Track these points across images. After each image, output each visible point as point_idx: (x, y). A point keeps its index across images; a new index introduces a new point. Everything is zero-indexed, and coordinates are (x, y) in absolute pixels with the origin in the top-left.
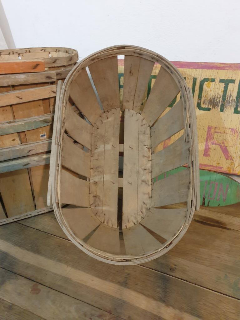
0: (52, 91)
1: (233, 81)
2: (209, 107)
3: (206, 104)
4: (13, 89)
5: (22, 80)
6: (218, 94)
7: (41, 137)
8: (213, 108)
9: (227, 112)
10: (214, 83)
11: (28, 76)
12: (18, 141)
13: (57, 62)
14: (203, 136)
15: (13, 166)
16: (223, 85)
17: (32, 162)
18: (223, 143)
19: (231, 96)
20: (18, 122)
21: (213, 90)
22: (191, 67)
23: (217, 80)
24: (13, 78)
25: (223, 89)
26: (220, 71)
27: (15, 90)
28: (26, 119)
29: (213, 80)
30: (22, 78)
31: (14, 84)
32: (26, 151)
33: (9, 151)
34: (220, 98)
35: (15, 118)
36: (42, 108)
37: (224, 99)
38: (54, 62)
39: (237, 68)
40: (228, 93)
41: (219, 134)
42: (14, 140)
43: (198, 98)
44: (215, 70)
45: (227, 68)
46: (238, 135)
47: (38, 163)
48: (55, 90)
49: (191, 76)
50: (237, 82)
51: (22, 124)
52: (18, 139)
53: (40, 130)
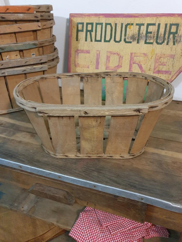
0: (38, 26)
1: (143, 25)
2: (131, 41)
3: (129, 39)
4: (16, 23)
5: (21, 17)
6: (135, 32)
7: (32, 55)
8: (133, 41)
9: (141, 43)
10: (133, 26)
11: (24, 15)
12: (19, 56)
13: (41, 8)
14: (128, 59)
15: (17, 71)
16: (138, 27)
17: (28, 69)
18: (139, 62)
19: (142, 33)
20: (19, 43)
21: (132, 30)
22: (120, 17)
23: (135, 24)
24: (16, 16)
25: (138, 29)
26: (136, 18)
28: (24, 42)
29: (132, 24)
30: (21, 16)
31: (17, 19)
32: (24, 62)
33: (14, 61)
34: (136, 35)
35: (17, 42)
36: (32, 37)
37: (139, 36)
38: (39, 8)
39: (145, 16)
40: (141, 32)
41: (137, 57)
42: (17, 55)
43: (125, 36)
44: (133, 18)
45: (139, 17)
46: (147, 57)
47: (31, 70)
48: (40, 25)
49: (120, 22)
50: (146, 25)
51: (21, 45)
52: (19, 55)
53: (32, 50)
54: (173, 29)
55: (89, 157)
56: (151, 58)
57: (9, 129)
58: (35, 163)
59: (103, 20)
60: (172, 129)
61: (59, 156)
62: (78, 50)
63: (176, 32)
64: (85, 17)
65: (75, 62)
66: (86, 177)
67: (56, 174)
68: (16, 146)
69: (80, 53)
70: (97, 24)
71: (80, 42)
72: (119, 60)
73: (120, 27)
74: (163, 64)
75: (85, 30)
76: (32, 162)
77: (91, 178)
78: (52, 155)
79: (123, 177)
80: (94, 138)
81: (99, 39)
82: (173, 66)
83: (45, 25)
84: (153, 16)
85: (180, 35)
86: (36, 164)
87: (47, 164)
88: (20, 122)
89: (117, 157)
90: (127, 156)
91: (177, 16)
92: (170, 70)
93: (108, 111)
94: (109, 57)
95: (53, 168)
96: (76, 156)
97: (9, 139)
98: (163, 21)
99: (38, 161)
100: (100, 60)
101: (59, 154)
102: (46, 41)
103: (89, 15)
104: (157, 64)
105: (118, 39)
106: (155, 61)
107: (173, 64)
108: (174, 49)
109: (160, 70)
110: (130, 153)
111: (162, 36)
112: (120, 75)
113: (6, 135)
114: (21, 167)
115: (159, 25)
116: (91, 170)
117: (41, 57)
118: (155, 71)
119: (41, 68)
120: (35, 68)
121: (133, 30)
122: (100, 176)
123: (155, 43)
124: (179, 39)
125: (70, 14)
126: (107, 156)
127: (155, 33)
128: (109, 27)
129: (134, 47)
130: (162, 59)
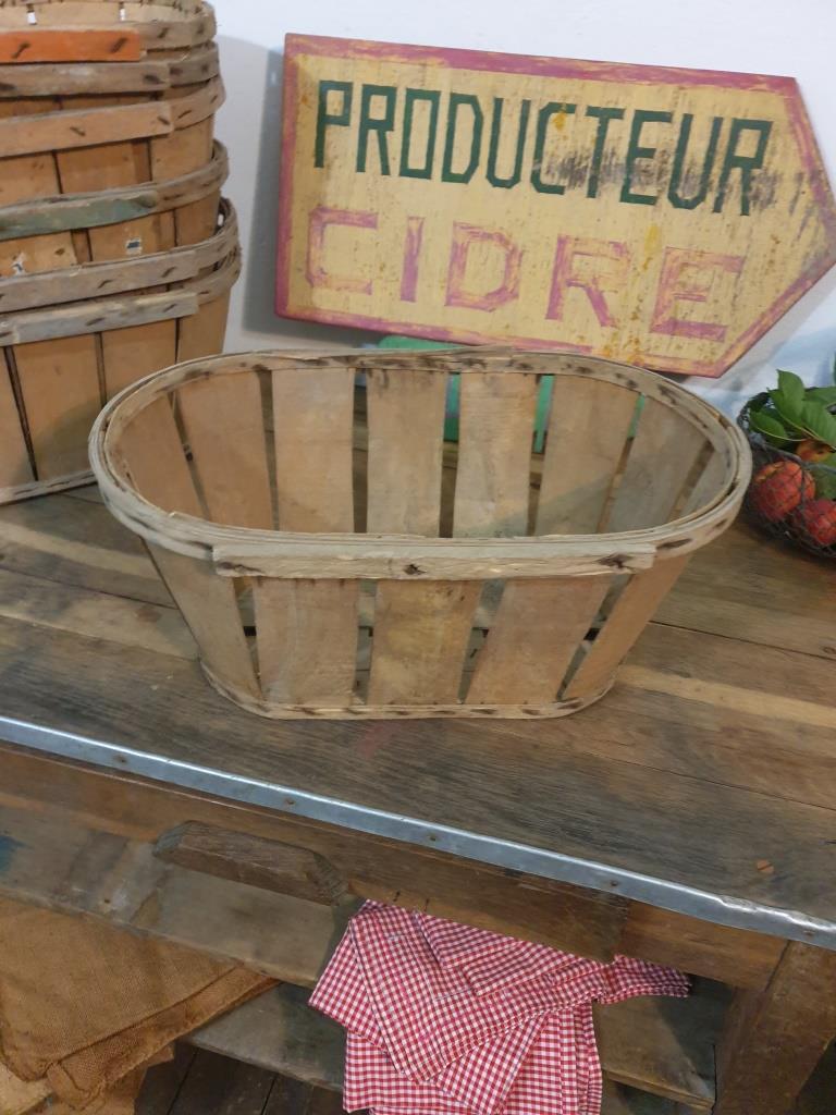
0: (160, 119)
1: (618, 114)
2: (561, 184)
3: (553, 175)
4: (58, 105)
5: (85, 82)
6: (583, 147)
7: (129, 247)
8: (570, 185)
9: (604, 196)
10: (572, 116)
11: (99, 71)
12: (70, 257)
13: (170, 34)
14: (545, 264)
15: (64, 321)
16: (594, 122)
17: (111, 315)
18: (595, 281)
19: (613, 154)
20: (73, 199)
21: (569, 135)
22: (518, 70)
23: (582, 110)
24: (61, 76)
25: (595, 134)
26: (591, 84)
27: (61, 108)
28: (94, 193)
29: (571, 109)
30: (84, 76)
31: (65, 90)
32: (96, 284)
33: (53, 279)
34: (587, 158)
35: (61, 191)
36: (131, 166)
37: (597, 162)
38: (162, 36)
39: (630, 77)
40: (607, 148)
41: (587, 258)
42: (60, 252)
43: (535, 158)
44: (576, 80)
45: (605, 76)
46: (629, 261)
47: (122, 319)
48: (167, 115)
49: (515, 94)
50: (629, 117)
51: (83, 208)
52: (70, 251)
53: (127, 228)
54: (747, 146)
55: (401, 713)
56: (645, 267)
57: (36, 581)
58: (183, 744)
59: (443, 80)
60: (721, 580)
61: (280, 710)
62: (322, 209)
63: (757, 161)
64: (358, 56)
65: (308, 262)
66: (399, 801)
67: (278, 792)
68: (86, 667)
69: (332, 222)
70: (412, 95)
71: (335, 172)
72: (509, 267)
73: (517, 116)
74: (696, 296)
75: (355, 120)
76: (164, 737)
77: (417, 805)
78: (245, 707)
79: (539, 795)
80: (431, 651)
81: (422, 166)
82: (733, 305)
83: (189, 112)
84: (662, 80)
85: (770, 173)
86: (185, 748)
87: (232, 746)
88: (81, 546)
89: (514, 712)
90: (550, 709)
91: (764, 86)
92: (724, 324)
93: (503, 562)
94: (465, 250)
95: (259, 761)
96: (348, 711)
97: (48, 633)
98: (707, 105)
99: (194, 734)
100: (421, 263)
101: (277, 705)
102: (191, 182)
103: (380, 51)
104: (668, 294)
105: (504, 170)
106: (661, 279)
107: (737, 299)
108: (742, 232)
109: (679, 317)
110: (564, 698)
111: (698, 170)
112: (524, 366)
113: (31, 612)
114: (123, 761)
115: (688, 119)
116: (413, 767)
117: (169, 256)
118: (660, 322)
119: (168, 305)
120: (141, 309)
121: (571, 137)
122: (449, 795)
123: (664, 200)
124: (765, 190)
125: (289, 37)
126: (474, 711)
127: (669, 156)
128: (465, 113)
129: (572, 211)
130: (690, 271)
